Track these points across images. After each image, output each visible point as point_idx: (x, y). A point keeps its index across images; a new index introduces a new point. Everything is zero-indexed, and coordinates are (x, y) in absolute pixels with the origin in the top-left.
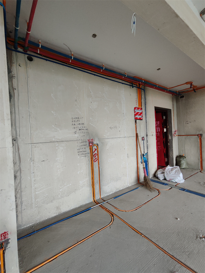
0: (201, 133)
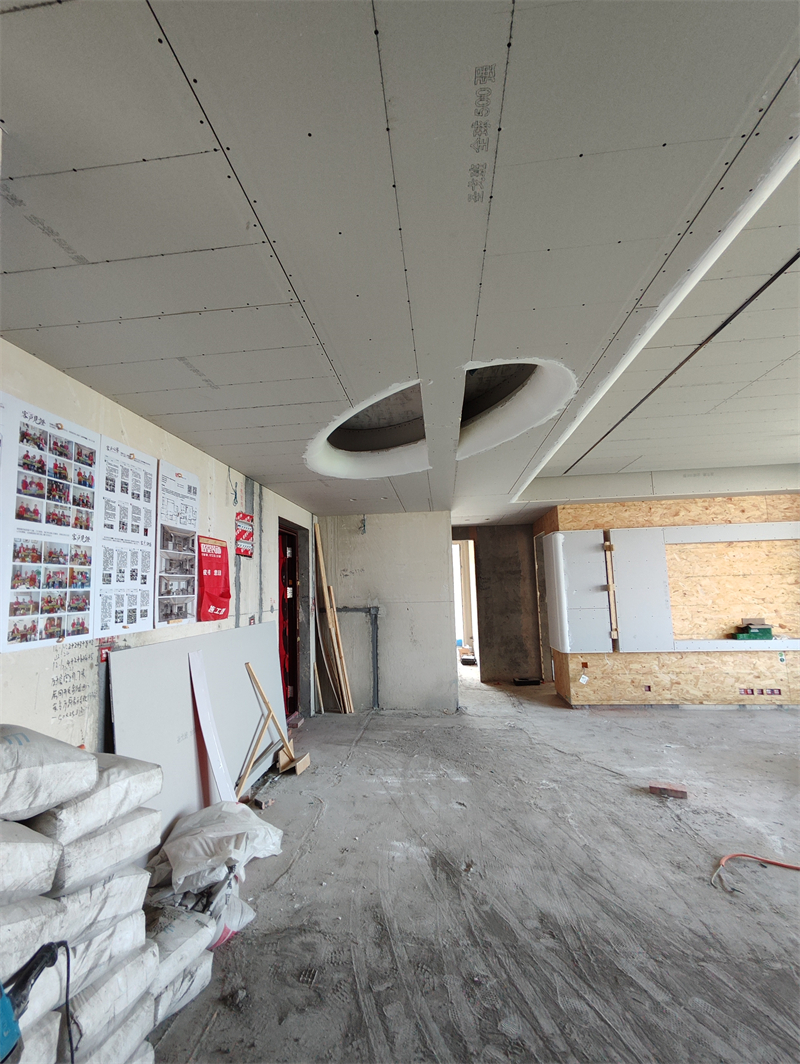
0: (375, 603)
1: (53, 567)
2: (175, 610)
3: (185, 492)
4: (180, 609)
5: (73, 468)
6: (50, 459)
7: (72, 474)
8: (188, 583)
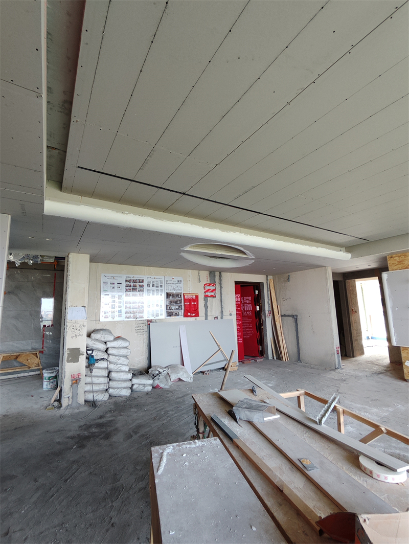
0: (296, 313)
1: (134, 305)
2: (174, 314)
3: (177, 282)
4: (176, 314)
5: (138, 284)
6: (132, 284)
7: (138, 286)
8: (179, 307)
